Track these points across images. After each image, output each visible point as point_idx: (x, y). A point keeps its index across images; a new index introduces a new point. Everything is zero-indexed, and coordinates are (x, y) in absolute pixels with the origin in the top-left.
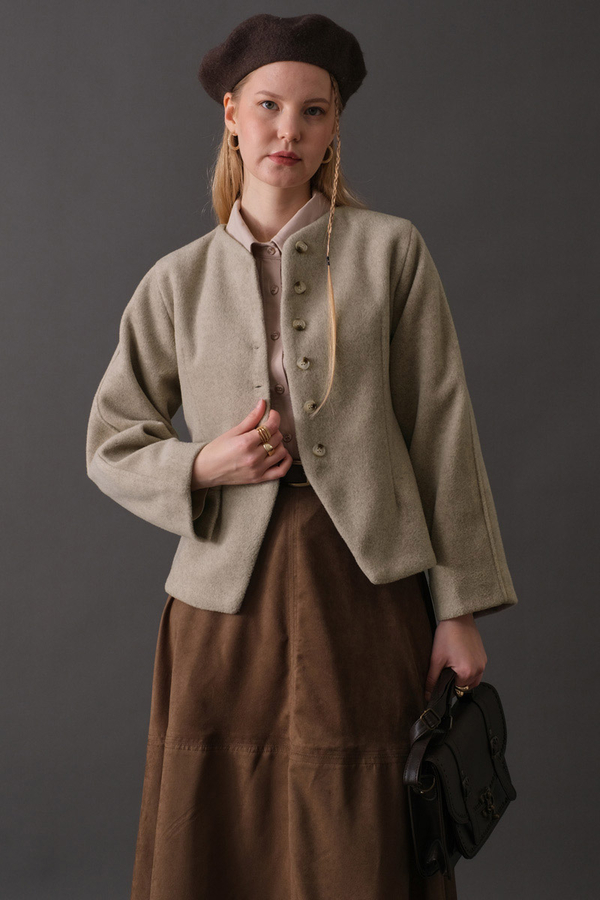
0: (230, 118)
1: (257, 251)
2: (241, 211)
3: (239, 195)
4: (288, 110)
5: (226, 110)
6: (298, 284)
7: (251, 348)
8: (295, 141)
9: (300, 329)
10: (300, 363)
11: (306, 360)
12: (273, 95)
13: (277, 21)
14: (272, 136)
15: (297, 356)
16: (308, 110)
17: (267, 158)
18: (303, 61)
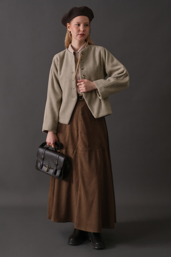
0: (69, 28)
1: (75, 53)
2: (71, 46)
3: (71, 43)
4: (82, 25)
5: (68, 27)
6: (82, 60)
7: (73, 73)
8: (84, 31)
9: (82, 69)
10: (82, 76)
11: (84, 75)
12: (79, 23)
13: (78, 8)
14: (79, 31)
15: (82, 75)
16: (86, 25)
17: (78, 35)
18: (84, 15)
